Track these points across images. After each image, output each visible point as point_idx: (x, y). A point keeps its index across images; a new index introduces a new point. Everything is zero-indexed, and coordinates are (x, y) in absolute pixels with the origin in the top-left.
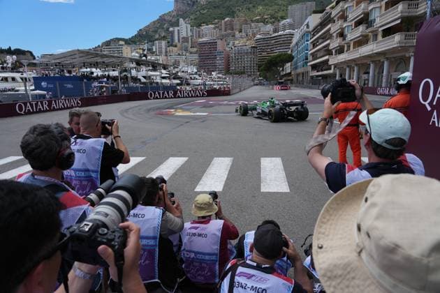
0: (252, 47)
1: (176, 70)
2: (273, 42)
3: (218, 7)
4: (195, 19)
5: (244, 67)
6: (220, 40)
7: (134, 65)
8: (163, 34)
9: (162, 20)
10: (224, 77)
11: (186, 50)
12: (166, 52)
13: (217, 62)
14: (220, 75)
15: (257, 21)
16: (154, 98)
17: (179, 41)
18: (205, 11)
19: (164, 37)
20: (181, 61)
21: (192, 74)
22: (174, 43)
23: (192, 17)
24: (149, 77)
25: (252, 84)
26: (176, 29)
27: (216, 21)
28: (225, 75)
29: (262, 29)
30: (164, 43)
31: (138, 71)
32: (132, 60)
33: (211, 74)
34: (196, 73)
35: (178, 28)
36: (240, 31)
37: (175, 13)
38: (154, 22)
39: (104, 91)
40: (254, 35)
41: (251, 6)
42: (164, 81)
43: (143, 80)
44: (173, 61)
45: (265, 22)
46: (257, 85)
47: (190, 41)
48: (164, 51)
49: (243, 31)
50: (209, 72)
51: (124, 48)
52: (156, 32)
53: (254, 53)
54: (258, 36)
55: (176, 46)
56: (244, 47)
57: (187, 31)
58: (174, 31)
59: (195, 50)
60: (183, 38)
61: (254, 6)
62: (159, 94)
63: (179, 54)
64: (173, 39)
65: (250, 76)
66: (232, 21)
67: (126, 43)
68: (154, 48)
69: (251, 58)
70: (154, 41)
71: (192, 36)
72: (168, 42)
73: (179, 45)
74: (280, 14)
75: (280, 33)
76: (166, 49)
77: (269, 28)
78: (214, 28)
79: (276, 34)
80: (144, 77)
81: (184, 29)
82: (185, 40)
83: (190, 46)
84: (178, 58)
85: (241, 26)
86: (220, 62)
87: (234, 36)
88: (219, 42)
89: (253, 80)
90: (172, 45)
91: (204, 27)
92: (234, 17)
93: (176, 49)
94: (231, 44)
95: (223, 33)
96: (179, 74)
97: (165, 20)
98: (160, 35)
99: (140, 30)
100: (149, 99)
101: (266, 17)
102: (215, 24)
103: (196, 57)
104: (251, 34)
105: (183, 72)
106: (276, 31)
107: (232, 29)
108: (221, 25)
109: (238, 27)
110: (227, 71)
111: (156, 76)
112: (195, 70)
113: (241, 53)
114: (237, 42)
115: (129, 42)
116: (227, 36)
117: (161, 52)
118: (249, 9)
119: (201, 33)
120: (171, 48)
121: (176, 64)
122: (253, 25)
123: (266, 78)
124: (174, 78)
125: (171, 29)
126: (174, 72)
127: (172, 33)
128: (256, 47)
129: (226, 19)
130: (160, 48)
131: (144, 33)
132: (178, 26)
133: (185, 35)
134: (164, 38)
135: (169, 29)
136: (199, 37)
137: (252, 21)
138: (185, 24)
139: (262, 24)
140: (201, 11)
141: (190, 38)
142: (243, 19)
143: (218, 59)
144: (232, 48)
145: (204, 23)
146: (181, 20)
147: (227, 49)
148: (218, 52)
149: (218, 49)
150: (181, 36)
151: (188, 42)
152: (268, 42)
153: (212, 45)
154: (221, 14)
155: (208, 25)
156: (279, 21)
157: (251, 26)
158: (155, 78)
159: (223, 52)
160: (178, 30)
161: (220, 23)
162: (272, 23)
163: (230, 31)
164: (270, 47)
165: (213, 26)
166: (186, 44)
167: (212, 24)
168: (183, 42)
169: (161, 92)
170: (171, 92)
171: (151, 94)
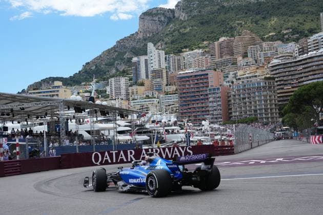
0: (266, 79)
1: (142, 119)
2: (301, 67)
3: (208, 23)
4: (172, 42)
5: (255, 111)
6: (213, 71)
7: (72, 112)
8: (122, 68)
9: (121, 44)
10: (222, 128)
11: (159, 90)
12: (127, 94)
13: (210, 104)
14: (216, 126)
15: (272, 39)
16: (101, 164)
17: (147, 77)
18: (188, 30)
19: (124, 72)
20: (150, 106)
21: (169, 125)
22: (140, 81)
23: (166, 40)
24: (98, 132)
25: (271, 137)
26: (143, 58)
27: (205, 43)
28: (224, 124)
29: (280, 50)
30: (123, 81)
31: (79, 122)
32: (68, 104)
33: (200, 125)
34: (175, 123)
35: (146, 57)
36: (245, 55)
37: (141, 36)
38: (109, 51)
39: (18, 153)
40: (268, 60)
41: (258, 17)
42: (122, 138)
43: (87, 136)
44: (138, 107)
45: (284, 40)
46: (279, 139)
47: (165, 75)
48: (123, 92)
49: (249, 55)
50: (197, 121)
51: (62, 91)
52: (111, 65)
53: (270, 87)
54: (275, 61)
55: (142, 84)
56: (253, 79)
58: (139, 62)
59: (173, 88)
60: (154, 71)
61: (264, 18)
62: (111, 155)
63: (148, 97)
64: (137, 75)
65: (267, 124)
66: (229, 42)
67: (64, 84)
68: (108, 89)
69: (265, 96)
70: (108, 79)
71: (168, 68)
72: (131, 80)
73: (147, 83)
74: (308, 26)
75: (310, 53)
76: (127, 90)
77: (292, 47)
78: (203, 54)
79: (305, 56)
80: (89, 132)
81: (155, 57)
82: (157, 74)
83: (165, 82)
84: (146, 103)
85: (245, 47)
86: (214, 104)
87: (235, 63)
88: (211, 74)
89: (273, 131)
90: (136, 83)
91: (187, 53)
92: (233, 36)
93: (141, 89)
94: (231, 75)
95: (217, 60)
96: (148, 126)
98: (117, 70)
99: (88, 64)
100: (93, 165)
101: (285, 32)
102: (203, 48)
103: (174, 99)
104: (263, 59)
105: (153, 122)
106: (303, 51)
107: (232, 54)
108: (214, 48)
109: (241, 49)
110: (228, 119)
111: (109, 130)
112: (173, 119)
113: (248, 90)
114: (240, 73)
115: (69, 82)
116: (223, 64)
117: (118, 93)
118: (256, 22)
119: (182, 62)
120: (134, 87)
121: (142, 113)
122: (264, 44)
123: (294, 126)
124: (139, 133)
125: (135, 59)
126: (138, 123)
127: (137, 65)
128: (274, 78)
129: (222, 39)
130: (118, 89)
131: (94, 68)
132: (146, 54)
133: (156, 67)
134: (124, 73)
135: (131, 58)
136: (179, 68)
137: (263, 40)
138: (157, 51)
139: (279, 42)
140: (181, 31)
141: (164, 71)
142: (247, 37)
143: (211, 99)
144: (233, 82)
145: (186, 47)
146: (150, 46)
147: (225, 83)
148: (210, 90)
149: (210, 85)
150: (150, 69)
151: (162, 78)
152: (292, 69)
153: (201, 78)
154: (212, 32)
155: (193, 50)
156: (307, 36)
157: (261, 46)
158: (106, 133)
159: (218, 89)
160: (146, 61)
161: (211, 46)
162: (296, 40)
163: (228, 57)
164: (297, 77)
165: (200, 51)
166: (158, 80)
167: (200, 48)
168: (154, 77)
169: (114, 152)
170: (131, 153)
171: (97, 157)
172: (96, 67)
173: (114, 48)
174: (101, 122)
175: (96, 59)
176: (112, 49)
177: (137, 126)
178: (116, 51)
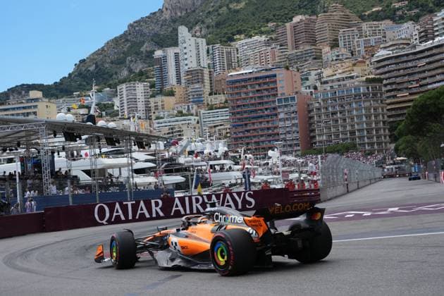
0: (368, 81)
1: (173, 149)
2: (423, 62)
4: (218, 25)
5: (352, 133)
6: (284, 71)
7: (60, 140)
8: (139, 67)
9: (136, 29)
10: (300, 160)
11: (199, 102)
12: (148, 110)
13: (281, 124)
14: (291, 158)
15: (377, 17)
16: (110, 222)
17: (179, 81)
18: (242, 5)
19: (141, 73)
20: (184, 128)
21: (216, 159)
22: (167, 88)
23: (209, 21)
24: (103, 171)
25: (378, 174)
26: (171, 52)
27: (270, 24)
28: (303, 155)
29: (389, 34)
30: (140, 88)
31: (72, 157)
32: (54, 128)
33: (266, 157)
34: (225, 155)
35: (177, 50)
36: (335, 45)
37: (167, 15)
38: (116, 40)
40: (371, 51)
42: (140, 180)
43: (84, 178)
44: (166, 130)
45: (396, 18)
46: (391, 176)
47: (206, 77)
48: (141, 106)
49: (341, 43)
50: (261, 151)
51: (42, 106)
52: (120, 62)
53: (375, 95)
54: (382, 53)
55: (171, 94)
56: (347, 82)
57: (198, 55)
59: (222, 98)
60: (189, 72)
62: (124, 209)
63: (180, 113)
64: (163, 78)
65: (371, 153)
66: (308, 24)
67: (45, 95)
68: (117, 102)
69: (368, 109)
70: (115, 86)
71: (212, 67)
72: (152, 86)
73: (179, 91)
75: (437, 39)
77: (409, 30)
78: (267, 43)
79: (429, 44)
80: (88, 172)
81: (191, 49)
82: (195, 76)
83: (207, 89)
84: (179, 123)
85: (335, 30)
86: (286, 123)
87: (318, 57)
88: (281, 74)
89: (380, 164)
90: (161, 92)
91: (241, 43)
92: (314, 13)
93: (170, 101)
94: (313, 76)
95: (291, 51)
96: (182, 160)
97: (143, 35)
98: (130, 71)
99: (83, 61)
100: (97, 225)
101: (397, 5)
102: (267, 33)
103: (223, 116)
104: (362, 49)
105: (191, 153)
106: (425, 36)
107: (314, 42)
108: (284, 34)
109: (328, 35)
110: (309, 146)
111: (120, 167)
112: (222, 148)
113: (341, 100)
114: (327, 72)
115: (53, 92)
116: (301, 58)
117: (133, 109)
119: (234, 56)
120: (159, 99)
121: (173, 138)
122: (365, 26)
123: (415, 156)
124: (168, 171)
125: (158, 53)
126: (167, 155)
127: (164, 59)
128: (380, 80)
129: (297, 19)
130: (133, 101)
131: (92, 68)
132: (176, 44)
133: (193, 65)
134: (141, 76)
135: (153, 52)
136: (230, 66)
137: (363, 18)
138: (193, 39)
139: (388, 22)
140: (231, 6)
141: (206, 72)
142: (337, 15)
143: (282, 116)
144: (315, 88)
145: (239, 32)
146: (183, 31)
147: (303, 89)
148: (280, 101)
149: (279, 93)
150: (184, 69)
151: (203, 82)
152: (410, 64)
153: (265, 82)
154: (282, 8)
155: (251, 36)
156: (431, 12)
157: (360, 30)
158: (116, 172)
159: (293, 99)
160: (177, 55)
161: (280, 30)
162: (415, 19)
163: (308, 47)
164: (417, 77)
165: (263, 38)
166: (197, 86)
167: (262, 33)
168: (189, 82)
169: (129, 204)
170: (157, 204)
171: (102, 211)
172: (97, 67)
173: (125, 34)
174: (107, 155)
175: (96, 53)
176: (121, 36)
177: (164, 160)
178: (127, 40)
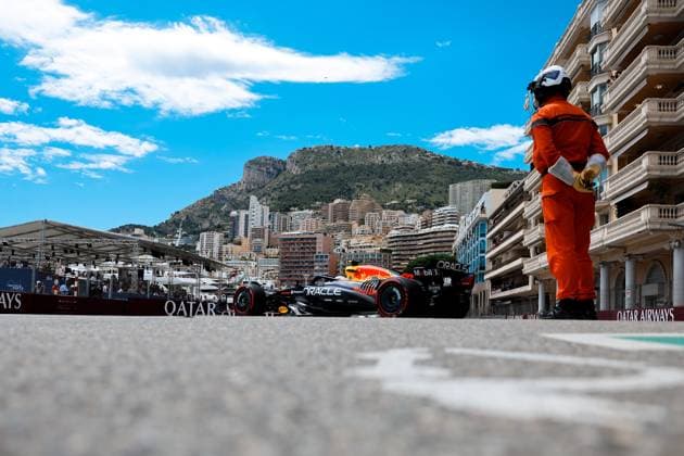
0: (382, 251)
2: (421, 243)
3: (323, 180)
4: (279, 198)
6: (322, 236)
8: (218, 221)
9: (219, 198)
11: (258, 251)
12: (221, 253)
15: (394, 207)
16: (175, 314)
17: (246, 235)
18: (299, 186)
19: (219, 226)
22: (237, 239)
23: (273, 195)
24: (179, 286)
26: (243, 213)
27: (318, 203)
29: (401, 221)
30: (217, 236)
31: (157, 273)
32: (145, 246)
35: (247, 212)
36: (362, 222)
37: (243, 187)
38: (204, 201)
40: (387, 230)
41: (381, 181)
45: (407, 210)
47: (266, 235)
48: (216, 249)
49: (366, 222)
52: (205, 217)
53: (384, 261)
54: (394, 233)
55: (239, 244)
56: (367, 250)
57: (262, 218)
58: (238, 217)
59: (277, 251)
60: (253, 230)
61: (388, 183)
63: (244, 259)
64: (235, 233)
66: (344, 206)
68: (199, 245)
70: (199, 233)
71: (271, 227)
72: (226, 236)
73: (245, 242)
74: (434, 199)
75: (434, 228)
76: (220, 248)
77: (414, 219)
78: (314, 216)
79: (427, 230)
81: (257, 213)
82: (258, 233)
83: (266, 243)
84: (242, 264)
85: (363, 213)
87: (349, 230)
88: (320, 239)
90: (232, 241)
91: (295, 213)
92: (350, 199)
93: (237, 249)
94: (343, 243)
95: (330, 224)
97: (223, 198)
98: (211, 223)
99: (177, 213)
100: (165, 314)
101: (409, 201)
102: (315, 208)
103: (275, 264)
104: (381, 228)
106: (426, 224)
107: (347, 219)
108: (327, 211)
109: (358, 215)
114: (353, 242)
115: (153, 232)
116: (335, 229)
118: (379, 187)
119: (289, 222)
120: (229, 246)
122: (384, 212)
125: (234, 213)
127: (235, 220)
128: (391, 251)
129: (337, 201)
130: (211, 246)
131: (184, 218)
132: (247, 208)
133: (258, 225)
134: (219, 228)
135: (229, 212)
136: (285, 229)
137: (384, 207)
138: (260, 206)
139: (402, 212)
140: (292, 186)
141: (267, 230)
142: (367, 202)
143: (317, 268)
144: (344, 251)
145: (295, 206)
146: (253, 199)
147: (335, 251)
148: (317, 257)
149: (318, 250)
150: (251, 226)
151: (263, 237)
152: (412, 243)
153: (307, 242)
154: (327, 192)
155: (302, 210)
156: (432, 209)
157: (381, 214)
158: (188, 290)
159: (326, 257)
160: (247, 216)
161: (324, 208)
162: (420, 213)
163: (342, 222)
164: (415, 252)
165: (311, 212)
166: (259, 240)
167: (310, 208)
168: (254, 237)
169: (191, 303)
170: (212, 306)
171: (170, 306)
172: (187, 218)
173: (211, 197)
174: (184, 276)
175: (188, 208)
176: (208, 198)
177: (225, 285)
178: (212, 202)
